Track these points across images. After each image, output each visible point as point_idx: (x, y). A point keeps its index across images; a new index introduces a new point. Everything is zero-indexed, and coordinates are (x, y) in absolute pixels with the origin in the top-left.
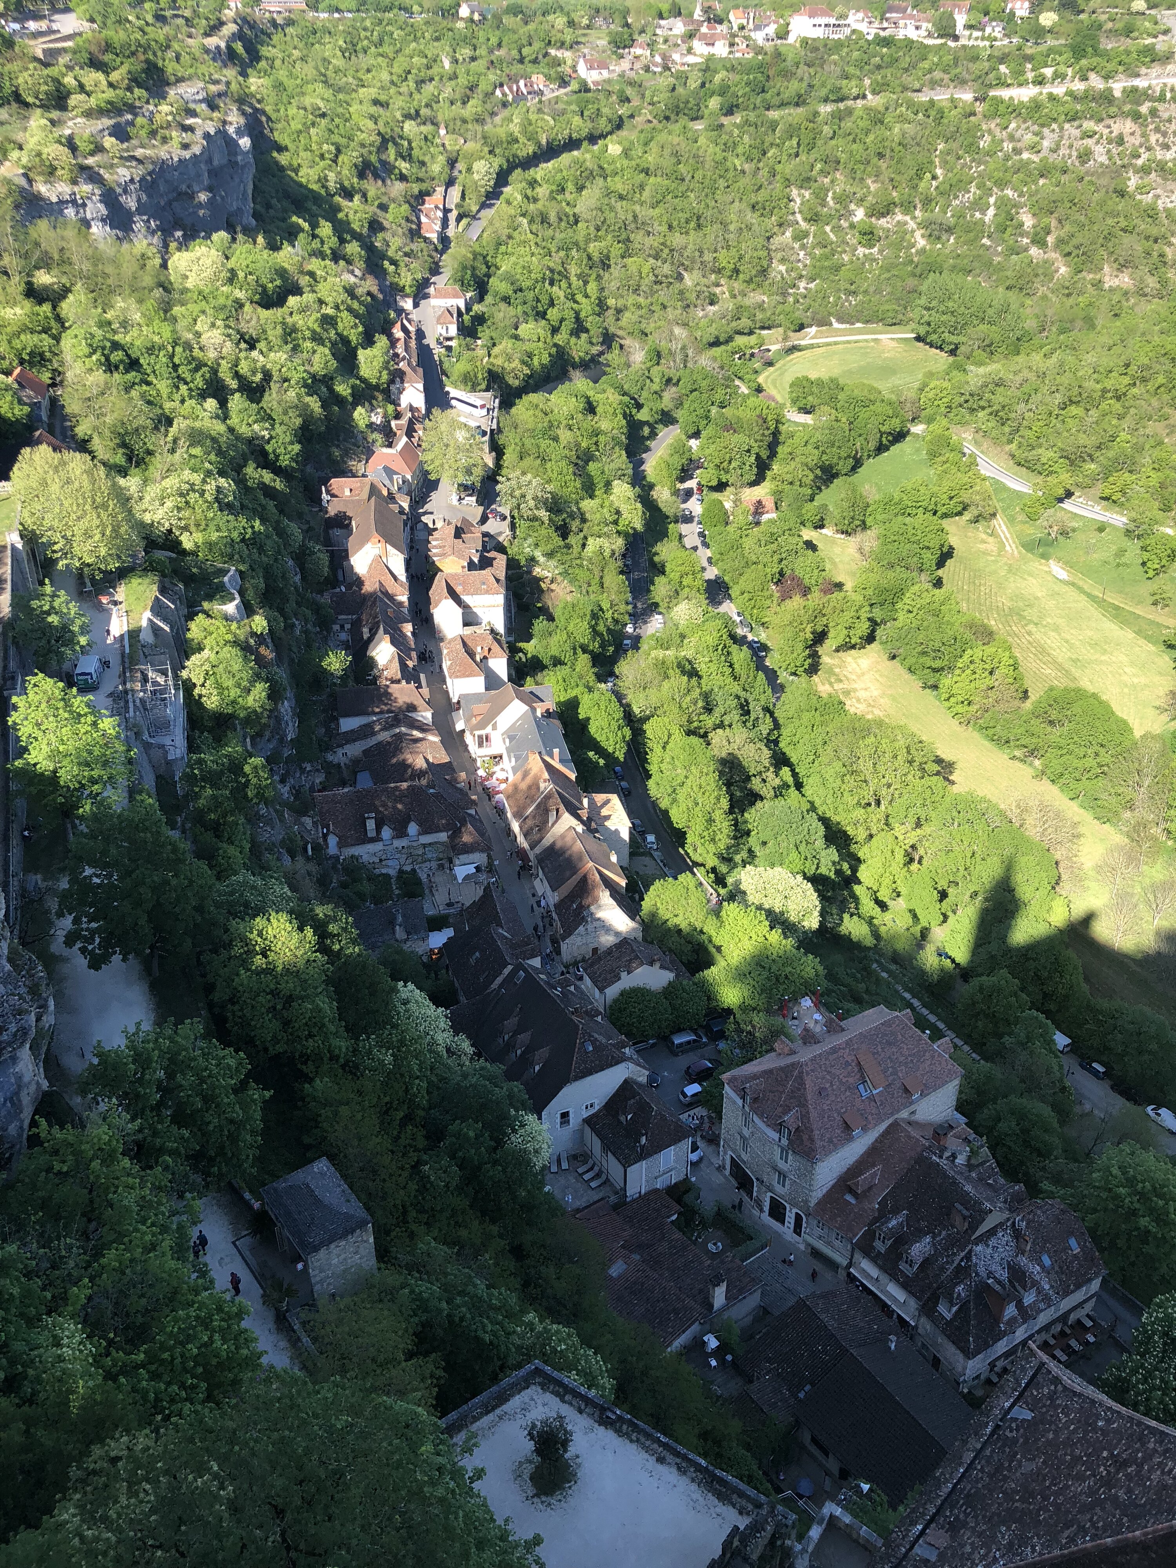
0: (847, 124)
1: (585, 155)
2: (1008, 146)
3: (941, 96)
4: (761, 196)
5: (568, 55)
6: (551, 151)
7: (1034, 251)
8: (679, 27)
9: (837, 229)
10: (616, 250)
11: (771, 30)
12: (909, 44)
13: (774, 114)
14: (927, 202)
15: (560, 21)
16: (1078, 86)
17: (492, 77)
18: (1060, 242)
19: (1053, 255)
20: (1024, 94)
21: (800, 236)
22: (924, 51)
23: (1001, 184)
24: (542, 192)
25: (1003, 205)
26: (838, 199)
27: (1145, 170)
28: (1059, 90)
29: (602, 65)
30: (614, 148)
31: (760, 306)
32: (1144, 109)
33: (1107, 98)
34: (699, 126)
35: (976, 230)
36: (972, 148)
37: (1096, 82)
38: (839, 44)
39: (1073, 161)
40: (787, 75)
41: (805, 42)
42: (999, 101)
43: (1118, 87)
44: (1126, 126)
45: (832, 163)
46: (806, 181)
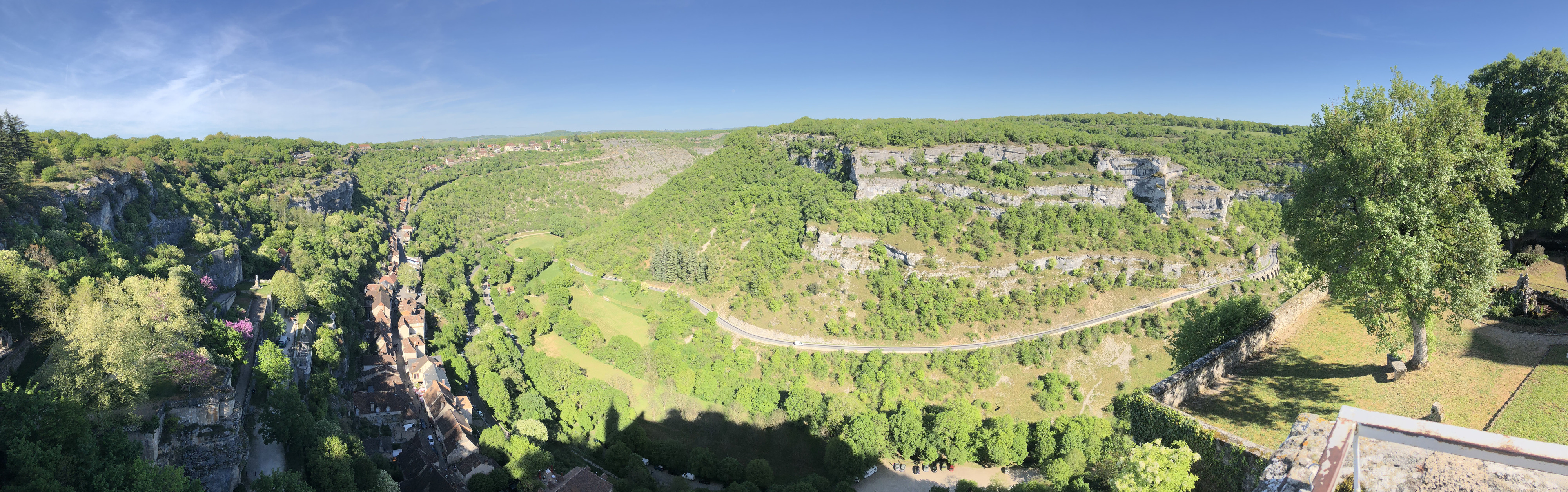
0: (522, 174)
1: (448, 186)
2: (568, 178)
3: (547, 165)
4: (500, 196)
5: (442, 158)
6: (438, 185)
7: (580, 206)
8: (474, 150)
9: (523, 203)
10: (458, 213)
11: (499, 150)
12: (536, 152)
13: (502, 172)
14: (548, 194)
15: (440, 149)
16: (584, 161)
17: (421, 165)
18: (587, 203)
19: (586, 207)
20: (570, 164)
21: (513, 206)
22: (541, 154)
23: (568, 188)
24: (436, 197)
25: (569, 194)
26: (523, 195)
27: (604, 182)
28: (578, 162)
29: (452, 161)
30: (457, 183)
31: (503, 227)
32: (601, 166)
33: (591, 164)
34: (481, 176)
35: (562, 201)
36: (558, 179)
37: (588, 160)
38: (517, 153)
39: (585, 181)
40: (505, 161)
41: (509, 152)
42: (563, 166)
43: (593, 160)
44: (597, 171)
45: (520, 185)
46: (513, 190)
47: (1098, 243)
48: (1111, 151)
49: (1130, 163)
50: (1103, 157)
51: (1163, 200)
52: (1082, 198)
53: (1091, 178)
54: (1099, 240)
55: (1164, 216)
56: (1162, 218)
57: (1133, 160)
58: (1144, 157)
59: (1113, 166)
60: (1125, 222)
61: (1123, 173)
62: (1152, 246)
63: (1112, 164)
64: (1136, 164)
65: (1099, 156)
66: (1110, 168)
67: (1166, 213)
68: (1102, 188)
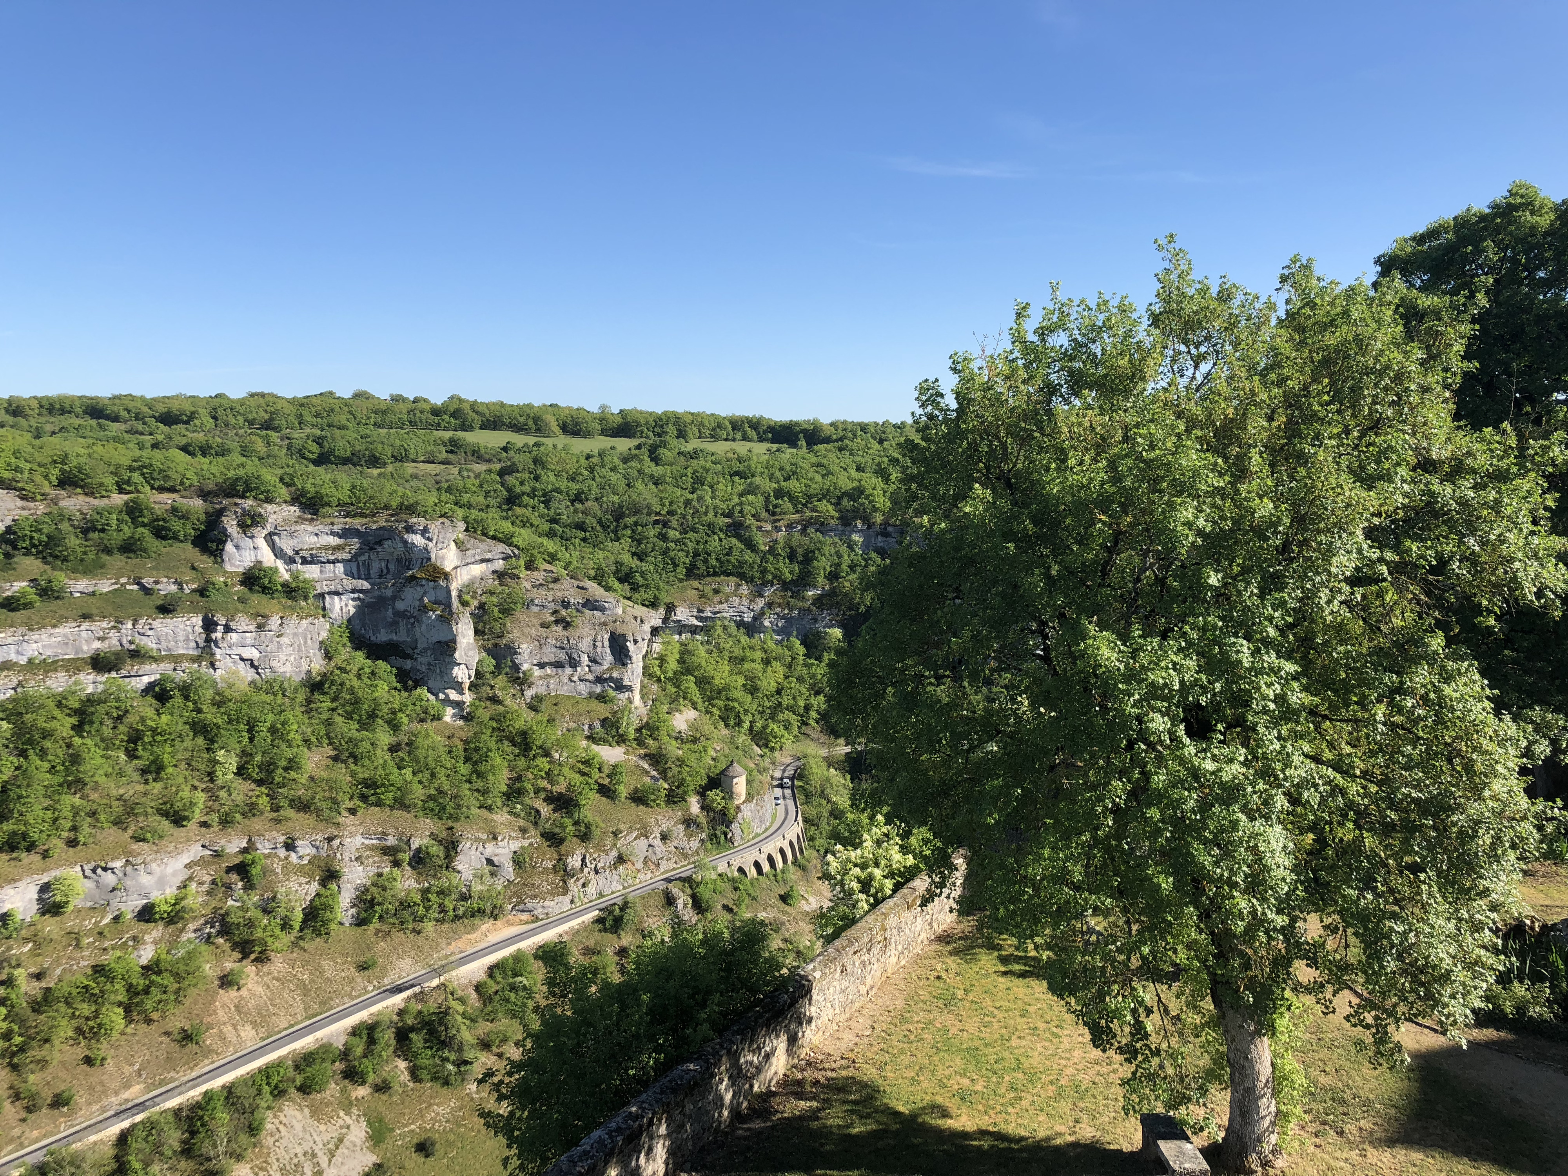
47: (239, 798)
48: (269, 507)
49: (334, 541)
50: (244, 527)
51: (447, 647)
52: (175, 659)
53: (202, 592)
54: (242, 790)
55: (453, 695)
56: (448, 702)
57: (346, 533)
58: (381, 521)
59: (278, 553)
60: (328, 723)
61: (312, 572)
62: (418, 792)
63: (273, 546)
64: (355, 543)
65: (230, 524)
66: (267, 558)
67: (458, 687)
68: (243, 623)
